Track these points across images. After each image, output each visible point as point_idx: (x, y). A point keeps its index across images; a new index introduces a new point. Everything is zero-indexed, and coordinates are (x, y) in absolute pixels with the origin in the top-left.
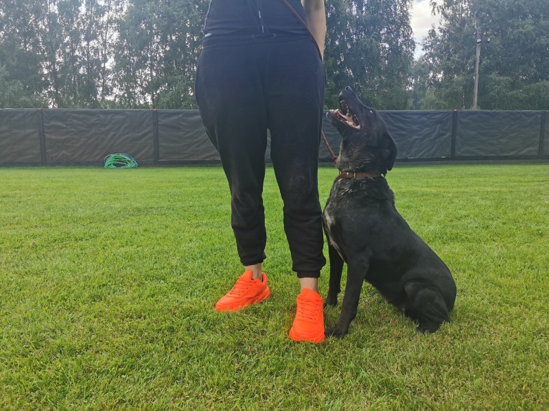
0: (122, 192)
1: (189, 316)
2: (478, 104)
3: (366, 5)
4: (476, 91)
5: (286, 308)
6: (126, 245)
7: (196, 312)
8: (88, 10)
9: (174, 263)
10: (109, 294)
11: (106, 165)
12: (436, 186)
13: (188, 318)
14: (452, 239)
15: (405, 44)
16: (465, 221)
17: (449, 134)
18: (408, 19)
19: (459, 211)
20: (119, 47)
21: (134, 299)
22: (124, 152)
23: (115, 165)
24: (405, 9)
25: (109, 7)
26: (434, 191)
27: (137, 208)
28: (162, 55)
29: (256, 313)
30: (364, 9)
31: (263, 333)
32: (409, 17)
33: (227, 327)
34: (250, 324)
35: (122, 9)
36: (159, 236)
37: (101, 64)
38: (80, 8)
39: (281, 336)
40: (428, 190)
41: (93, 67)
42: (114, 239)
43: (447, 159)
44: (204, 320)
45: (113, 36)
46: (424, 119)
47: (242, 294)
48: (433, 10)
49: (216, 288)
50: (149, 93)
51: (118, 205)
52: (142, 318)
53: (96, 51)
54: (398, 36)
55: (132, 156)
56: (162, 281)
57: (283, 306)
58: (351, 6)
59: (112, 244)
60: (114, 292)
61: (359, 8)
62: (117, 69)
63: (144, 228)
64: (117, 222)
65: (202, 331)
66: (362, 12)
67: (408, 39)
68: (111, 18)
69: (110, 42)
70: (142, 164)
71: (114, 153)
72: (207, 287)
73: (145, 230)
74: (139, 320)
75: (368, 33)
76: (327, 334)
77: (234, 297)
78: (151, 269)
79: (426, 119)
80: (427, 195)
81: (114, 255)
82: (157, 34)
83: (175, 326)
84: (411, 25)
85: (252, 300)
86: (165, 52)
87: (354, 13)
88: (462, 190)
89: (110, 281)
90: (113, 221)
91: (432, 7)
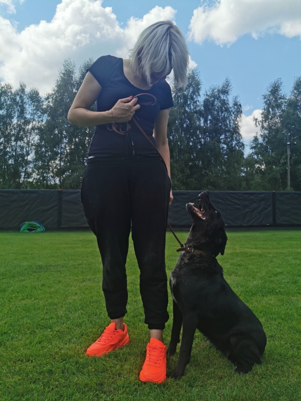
0: (30, 252)
1: (65, 360)
2: (291, 186)
3: (210, 120)
4: (289, 177)
5: (139, 353)
6: (27, 298)
7: (71, 357)
8: (18, 121)
9: (61, 313)
10: (8, 341)
11: (22, 229)
12: (261, 248)
13: (64, 362)
14: (269, 292)
15: (238, 146)
16: (279, 277)
17: (270, 208)
18: (239, 129)
19: (277, 269)
20: (38, 146)
21: (26, 345)
22: (36, 220)
23: (28, 230)
24: (236, 123)
25: (33, 119)
26: (259, 251)
27: (39, 266)
28: (68, 151)
29: (116, 357)
30: (208, 122)
31: (120, 375)
32: (239, 128)
33: (93, 370)
34: (111, 367)
35: (42, 121)
36: (52, 290)
37: (25, 157)
38: (12, 120)
39: (133, 378)
40: (255, 251)
41: (19, 159)
42: (18, 293)
43: (270, 226)
44: (76, 364)
45: (35, 138)
46: (252, 197)
47: (107, 341)
48: (256, 124)
49: (89, 336)
50: (58, 177)
51: (25, 264)
52: (30, 362)
53: (22, 148)
54: (232, 140)
55: (41, 223)
56: (49, 330)
57: (137, 351)
58: (199, 120)
59: (16, 297)
60: (12, 339)
61: (206, 121)
62: (36, 160)
63: (42, 283)
64: (23, 278)
65: (74, 374)
66: (207, 124)
67: (239, 142)
68: (34, 126)
69: (32, 142)
70: (48, 229)
71: (28, 221)
72: (82, 335)
73: (43, 285)
74: (27, 363)
75: (212, 138)
76: (168, 375)
77: (101, 344)
78: (42, 320)
79: (254, 198)
80: (254, 255)
81: (16, 307)
82: (66, 137)
83: (53, 369)
84: (240, 133)
85: (114, 346)
86: (71, 149)
87: (202, 125)
88: (279, 251)
89: (10, 330)
90: (20, 277)
91: (255, 122)
